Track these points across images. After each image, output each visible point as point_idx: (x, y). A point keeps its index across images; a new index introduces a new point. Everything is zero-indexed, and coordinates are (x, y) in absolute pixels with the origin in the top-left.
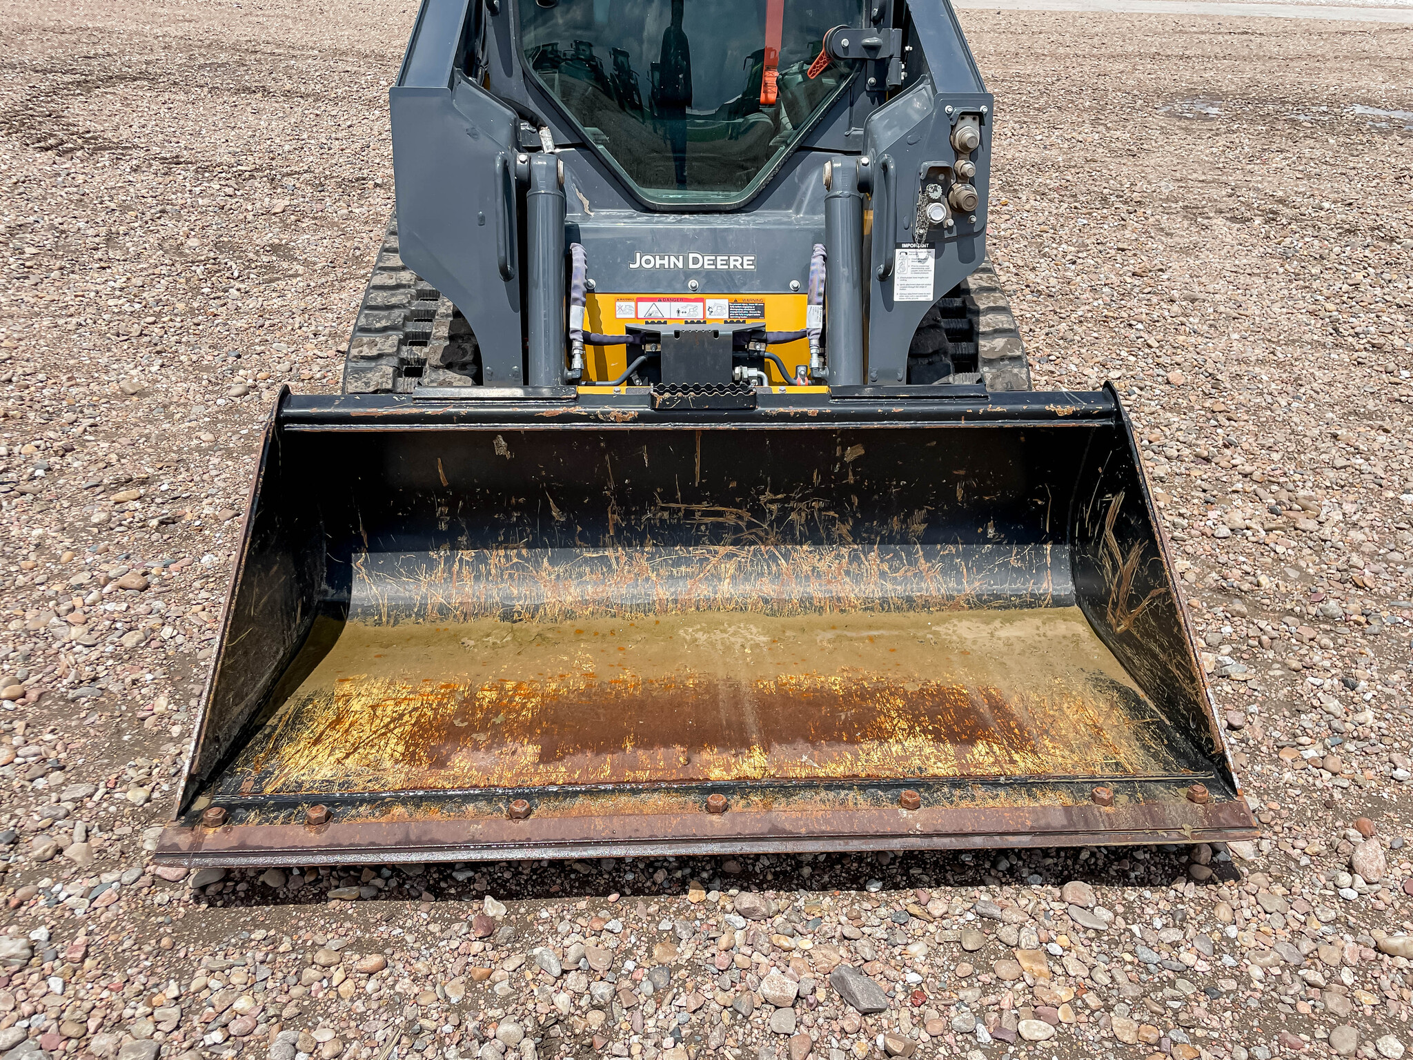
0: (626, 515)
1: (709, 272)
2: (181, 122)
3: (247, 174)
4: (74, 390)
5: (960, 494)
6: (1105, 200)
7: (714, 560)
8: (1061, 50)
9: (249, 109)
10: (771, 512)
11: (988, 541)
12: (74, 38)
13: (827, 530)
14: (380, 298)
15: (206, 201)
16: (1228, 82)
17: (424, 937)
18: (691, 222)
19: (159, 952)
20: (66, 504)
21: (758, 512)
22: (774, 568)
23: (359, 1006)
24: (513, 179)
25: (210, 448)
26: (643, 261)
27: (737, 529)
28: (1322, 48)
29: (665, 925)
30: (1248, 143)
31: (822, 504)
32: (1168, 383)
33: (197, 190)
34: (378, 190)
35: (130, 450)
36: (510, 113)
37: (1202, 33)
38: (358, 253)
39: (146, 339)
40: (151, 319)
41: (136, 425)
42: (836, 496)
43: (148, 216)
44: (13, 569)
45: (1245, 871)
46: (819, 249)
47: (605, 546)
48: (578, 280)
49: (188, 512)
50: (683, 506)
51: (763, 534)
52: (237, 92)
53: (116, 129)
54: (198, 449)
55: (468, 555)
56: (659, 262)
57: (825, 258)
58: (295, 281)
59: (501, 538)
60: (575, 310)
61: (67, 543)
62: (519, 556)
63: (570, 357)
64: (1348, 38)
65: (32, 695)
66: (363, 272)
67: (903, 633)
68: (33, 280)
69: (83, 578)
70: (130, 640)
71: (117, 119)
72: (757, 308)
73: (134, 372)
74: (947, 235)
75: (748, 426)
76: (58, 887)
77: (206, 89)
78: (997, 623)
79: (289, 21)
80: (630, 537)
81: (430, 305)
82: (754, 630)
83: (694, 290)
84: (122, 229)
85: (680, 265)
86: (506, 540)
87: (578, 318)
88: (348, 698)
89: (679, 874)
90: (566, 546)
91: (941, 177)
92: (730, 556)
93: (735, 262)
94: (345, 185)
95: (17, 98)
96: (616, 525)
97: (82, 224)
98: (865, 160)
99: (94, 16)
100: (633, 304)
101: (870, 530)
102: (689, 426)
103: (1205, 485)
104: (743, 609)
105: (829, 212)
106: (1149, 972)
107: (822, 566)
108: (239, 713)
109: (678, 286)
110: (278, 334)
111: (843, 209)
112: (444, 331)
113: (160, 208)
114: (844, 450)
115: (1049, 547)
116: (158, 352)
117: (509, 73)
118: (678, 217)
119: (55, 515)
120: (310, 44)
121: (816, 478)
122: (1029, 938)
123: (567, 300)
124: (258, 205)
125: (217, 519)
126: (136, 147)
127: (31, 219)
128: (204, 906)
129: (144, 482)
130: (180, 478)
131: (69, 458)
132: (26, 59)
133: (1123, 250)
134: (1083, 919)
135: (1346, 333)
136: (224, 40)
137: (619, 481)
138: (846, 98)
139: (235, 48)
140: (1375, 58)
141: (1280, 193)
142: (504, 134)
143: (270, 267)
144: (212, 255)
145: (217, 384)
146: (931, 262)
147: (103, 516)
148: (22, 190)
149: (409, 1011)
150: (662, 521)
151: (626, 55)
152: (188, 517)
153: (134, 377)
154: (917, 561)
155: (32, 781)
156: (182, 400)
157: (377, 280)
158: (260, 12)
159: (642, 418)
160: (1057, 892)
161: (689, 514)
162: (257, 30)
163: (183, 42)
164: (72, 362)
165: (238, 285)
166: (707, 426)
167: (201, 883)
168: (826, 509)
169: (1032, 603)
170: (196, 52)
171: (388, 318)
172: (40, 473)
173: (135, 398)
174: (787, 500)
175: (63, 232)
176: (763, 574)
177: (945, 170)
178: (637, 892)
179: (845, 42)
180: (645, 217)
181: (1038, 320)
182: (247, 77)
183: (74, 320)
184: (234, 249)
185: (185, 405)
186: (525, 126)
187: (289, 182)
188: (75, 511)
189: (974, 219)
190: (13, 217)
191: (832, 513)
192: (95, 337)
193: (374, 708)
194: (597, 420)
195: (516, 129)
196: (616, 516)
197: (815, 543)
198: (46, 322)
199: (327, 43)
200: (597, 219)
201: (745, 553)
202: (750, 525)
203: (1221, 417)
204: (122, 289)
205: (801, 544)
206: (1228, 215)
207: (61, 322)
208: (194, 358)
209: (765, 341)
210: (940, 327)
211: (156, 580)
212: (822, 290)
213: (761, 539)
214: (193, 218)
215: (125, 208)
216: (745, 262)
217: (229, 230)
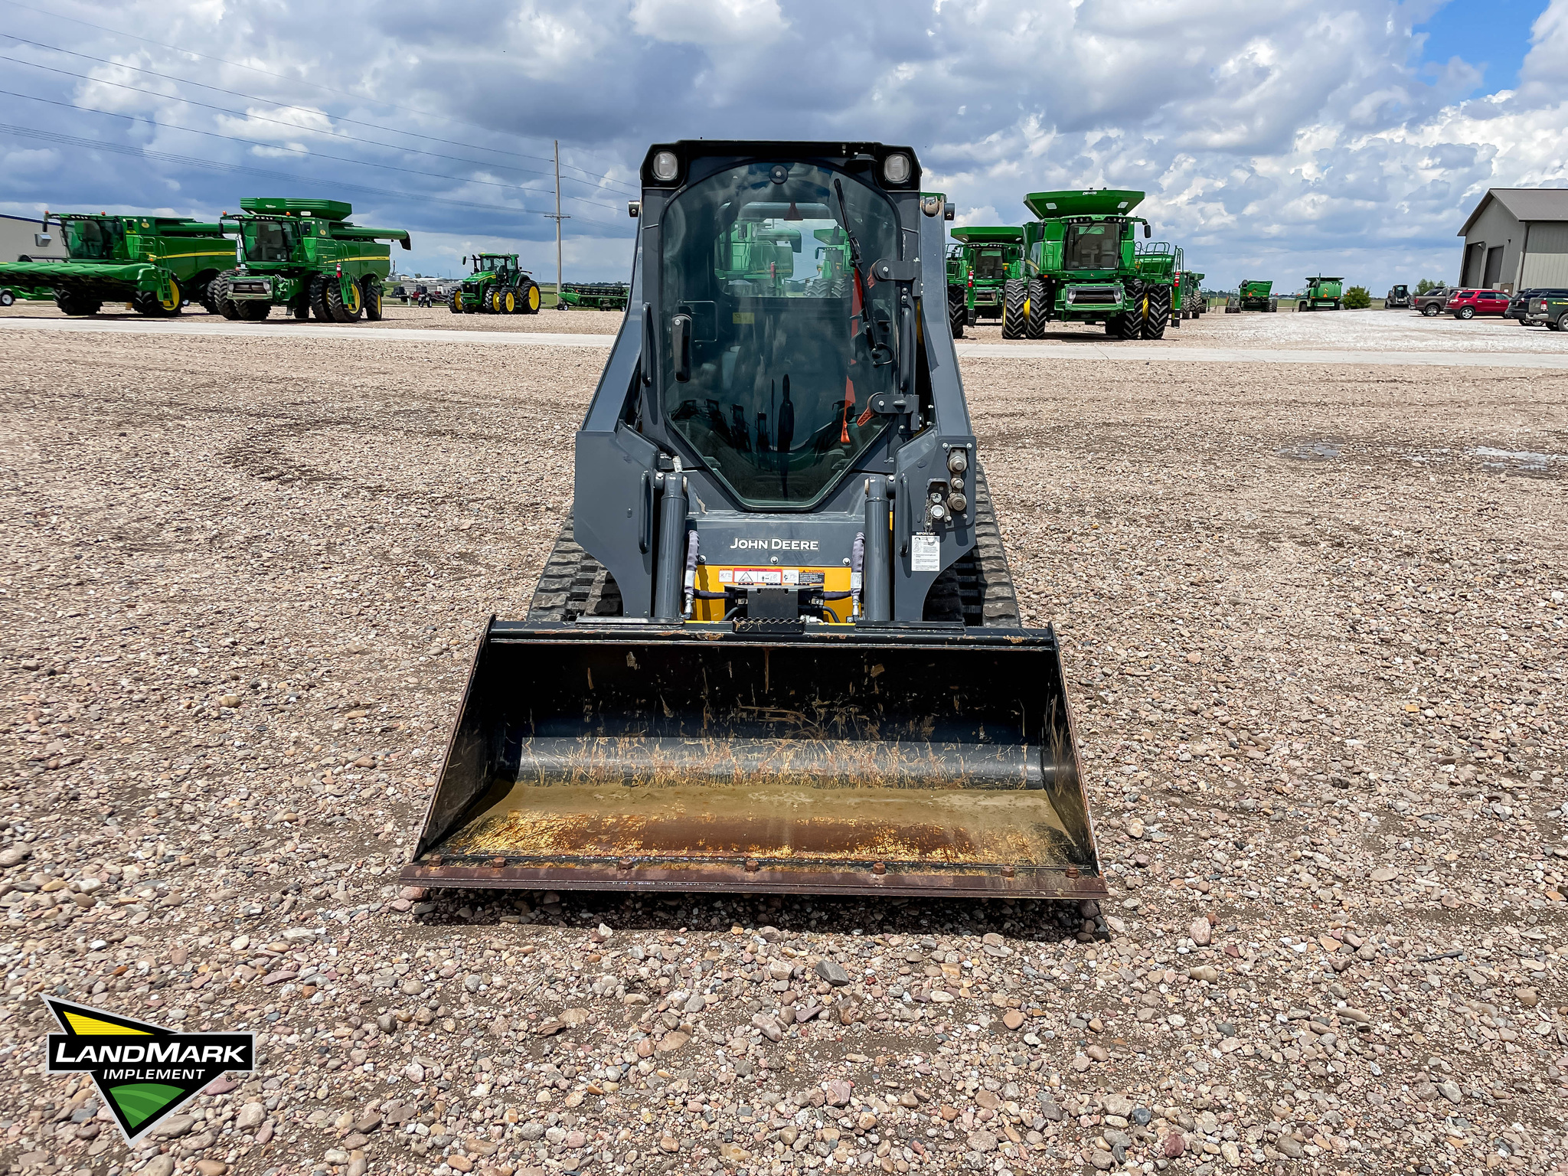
0: (716, 714)
1: (786, 552)
2: (383, 459)
3: (439, 500)
4: (312, 650)
5: (957, 704)
6: (1189, 526)
7: (778, 749)
8: (1199, 398)
9: (440, 449)
10: (820, 714)
11: (980, 742)
12: (281, 386)
13: (861, 729)
14: (555, 570)
15: (406, 520)
16: (1357, 425)
17: (560, 943)
18: (774, 518)
19: (395, 942)
20: (313, 719)
21: (811, 715)
22: (822, 756)
23: (519, 969)
24: (653, 487)
25: (415, 688)
26: (738, 544)
27: (796, 727)
28: (1472, 393)
29: (715, 944)
30: (1345, 480)
31: (857, 710)
32: (1187, 662)
33: (398, 512)
34: (549, 512)
35: (356, 688)
36: (654, 448)
37: (1349, 381)
38: (530, 559)
39: (365, 617)
40: (368, 604)
41: (359, 672)
42: (867, 704)
43: (359, 531)
44: (280, 754)
45: (1115, 936)
46: (860, 535)
47: (700, 737)
48: (692, 554)
49: (402, 725)
50: (757, 708)
51: (814, 731)
52: (429, 434)
53: (327, 463)
54: (406, 688)
55: (602, 741)
56: (750, 544)
57: (863, 541)
58: (479, 579)
59: (627, 729)
60: (689, 573)
61: (317, 740)
62: (639, 742)
63: (684, 605)
64: (1502, 385)
65: (303, 821)
66: (533, 573)
67: (911, 801)
68: (271, 575)
69: (331, 760)
70: (366, 794)
71: (327, 456)
72: (819, 576)
73: (355, 639)
74: (947, 527)
75: (798, 644)
76: (330, 911)
77: (402, 432)
78: (981, 797)
79: (474, 373)
80: (718, 731)
81: (590, 575)
82: (803, 795)
83: (775, 563)
84: (338, 541)
85: (766, 547)
86: (630, 731)
87: (691, 579)
88: (517, 819)
89: (727, 921)
90: (673, 736)
91: (941, 489)
92: (790, 747)
93: (804, 545)
94: (521, 509)
95: (239, 437)
96: (709, 721)
97: (306, 537)
98: (891, 477)
99: (298, 368)
100: (731, 572)
101: (893, 731)
102: (758, 644)
103: (1185, 728)
104: (797, 783)
105: (867, 513)
106: (1028, 979)
107: (857, 756)
108: (450, 814)
109: (763, 560)
110: (465, 615)
111: (876, 509)
112: (598, 592)
113: (368, 525)
114: (870, 668)
115: (1025, 747)
116: (374, 626)
117: (655, 422)
118: (766, 515)
119: (305, 725)
120: (493, 394)
121: (852, 689)
122: (952, 957)
123: (684, 567)
124: (449, 524)
125: (422, 730)
126: (345, 478)
127: (264, 532)
128: (422, 923)
129: (368, 707)
130: (395, 704)
131: (312, 691)
132: (240, 404)
133: (1189, 565)
134: (991, 951)
135: (1362, 631)
136: (416, 390)
137: (712, 689)
138: (886, 438)
139: (425, 397)
140: (1520, 404)
141: (1357, 523)
142: (649, 460)
143: (459, 569)
144: (412, 559)
145: (420, 647)
146: (937, 545)
147: (342, 725)
148: (253, 510)
149: (548, 971)
150: (742, 719)
151: (741, 409)
152: (402, 728)
153: (356, 642)
154: (927, 754)
155: (307, 862)
156: (394, 657)
157: (555, 559)
158: (448, 366)
159: (726, 638)
160: (979, 939)
161: (762, 714)
162: (445, 380)
163: (379, 391)
164: (308, 632)
165: (433, 581)
166: (770, 644)
167: (419, 912)
168: (860, 713)
169: (1009, 784)
170: (391, 400)
171: (560, 583)
172: (293, 699)
173: (358, 655)
174: (832, 705)
175: (291, 542)
176: (813, 759)
177: (944, 484)
178: (698, 928)
179: (881, 403)
180: (744, 515)
181: (1093, 616)
182: (437, 422)
183: (308, 603)
184: (429, 555)
185: (396, 660)
186: (664, 456)
187: (475, 506)
188: (319, 723)
189: (966, 516)
190: (248, 530)
191: (865, 717)
192: (323, 616)
193: (534, 823)
194: (696, 639)
195: (657, 457)
196: (709, 715)
197: (851, 739)
198: (285, 605)
199: (508, 393)
200: (709, 516)
201: (801, 745)
202: (805, 724)
203: (1220, 686)
204: (342, 583)
205: (842, 740)
206: (1299, 540)
207: (297, 604)
208: (401, 630)
209: (823, 598)
210: (957, 595)
211: (381, 763)
212: (861, 562)
213: (813, 734)
214: (395, 533)
215: (339, 525)
216: (813, 545)
217: (426, 542)
